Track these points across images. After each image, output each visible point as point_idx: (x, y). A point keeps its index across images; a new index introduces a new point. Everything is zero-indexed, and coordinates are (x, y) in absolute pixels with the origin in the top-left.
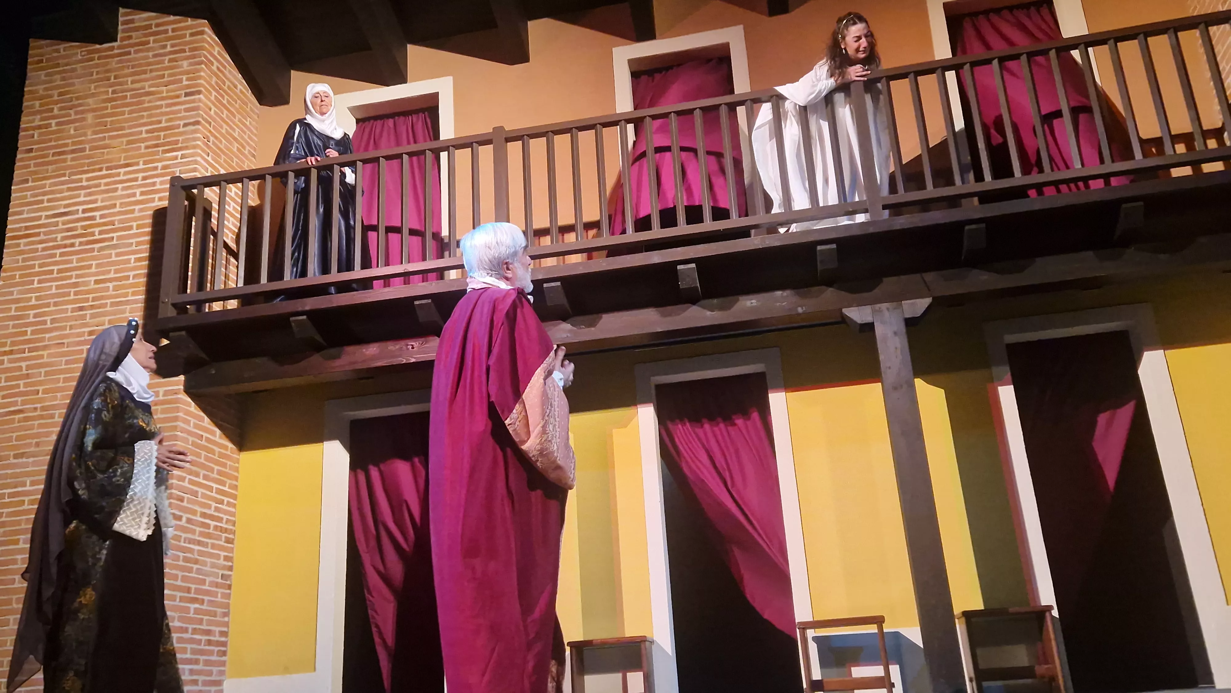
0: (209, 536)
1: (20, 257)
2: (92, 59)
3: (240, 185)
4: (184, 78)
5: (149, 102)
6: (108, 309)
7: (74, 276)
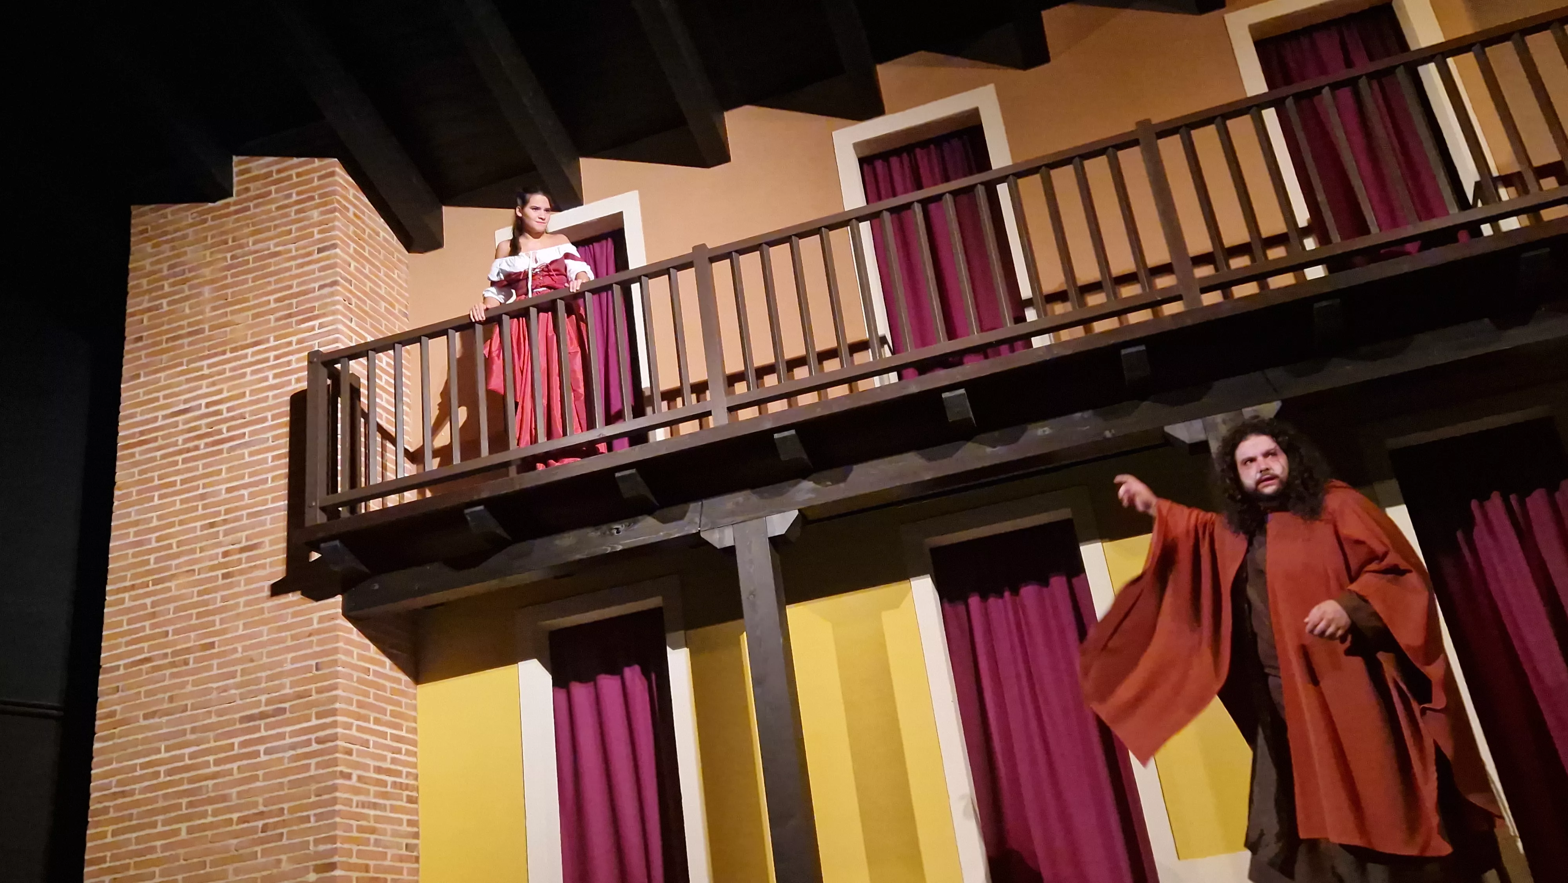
0: (385, 795)
1: (136, 470)
2: (205, 221)
3: (391, 352)
4: (316, 230)
5: (276, 264)
6: (245, 521)
7: (201, 486)
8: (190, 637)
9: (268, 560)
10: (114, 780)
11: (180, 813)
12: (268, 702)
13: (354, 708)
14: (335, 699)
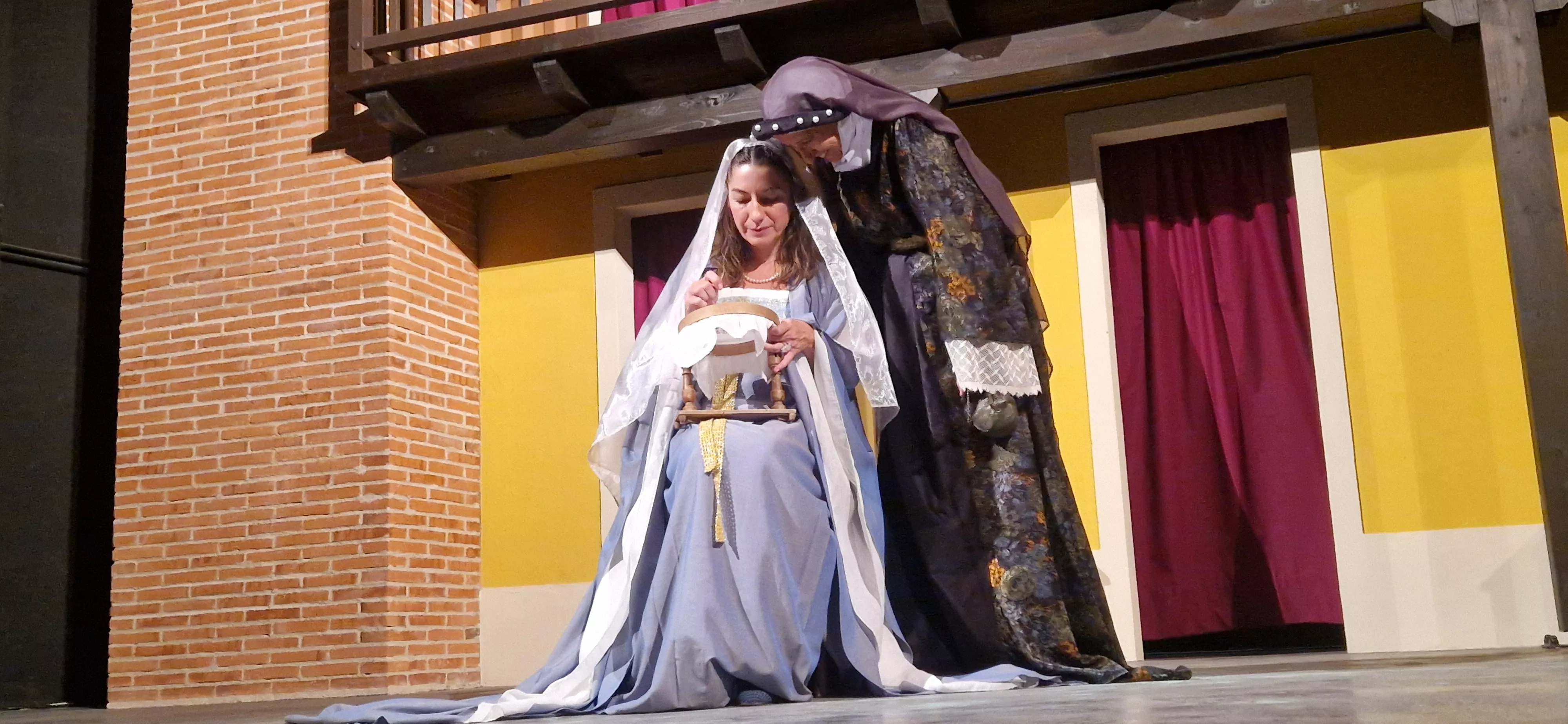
0: (443, 389)
8: (222, 192)
9: (308, 110)
10: (144, 346)
11: (217, 388)
12: (311, 274)
13: (406, 288)
14: (385, 276)
